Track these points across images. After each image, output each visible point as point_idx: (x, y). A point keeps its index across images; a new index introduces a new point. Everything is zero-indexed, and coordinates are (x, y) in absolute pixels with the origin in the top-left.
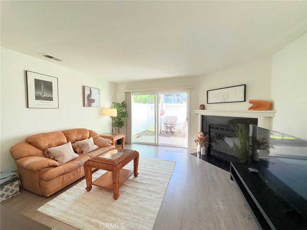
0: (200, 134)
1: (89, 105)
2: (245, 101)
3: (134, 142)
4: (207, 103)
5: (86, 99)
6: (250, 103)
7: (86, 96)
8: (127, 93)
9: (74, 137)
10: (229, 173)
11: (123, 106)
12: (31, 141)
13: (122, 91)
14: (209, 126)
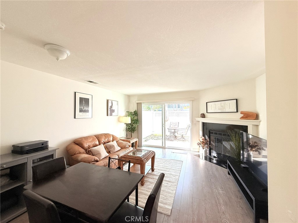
0: (202, 138)
1: (111, 115)
2: (237, 112)
3: (144, 145)
4: (207, 112)
5: (109, 109)
6: (241, 113)
7: (109, 107)
8: (138, 104)
9: (103, 140)
10: (227, 170)
11: (135, 114)
12: (78, 143)
13: (134, 101)
14: (209, 131)
